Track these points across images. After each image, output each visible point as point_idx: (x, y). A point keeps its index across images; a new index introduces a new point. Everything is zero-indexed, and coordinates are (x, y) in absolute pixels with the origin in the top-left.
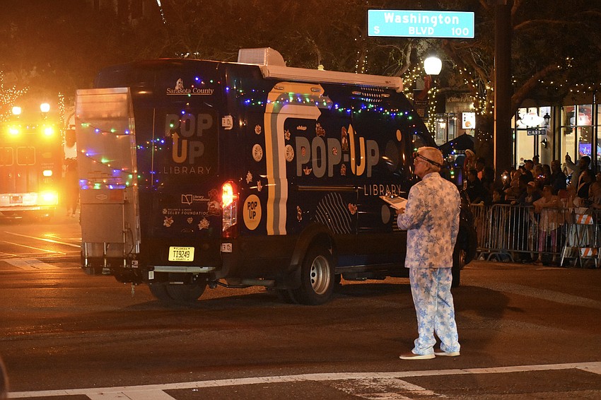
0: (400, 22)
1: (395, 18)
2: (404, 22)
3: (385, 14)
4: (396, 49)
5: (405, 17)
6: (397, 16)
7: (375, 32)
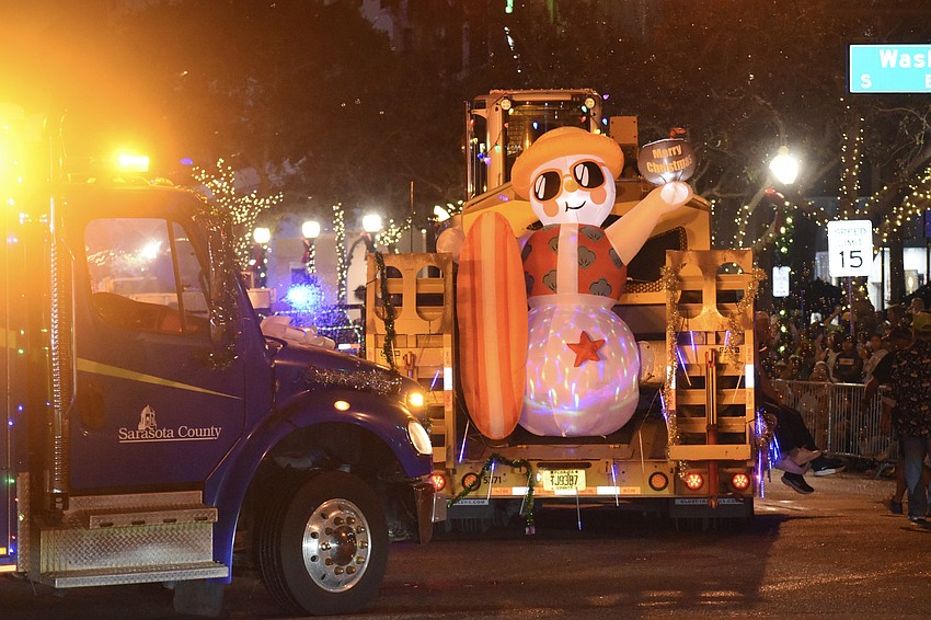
0: (908, 65)
1: (899, 58)
2: (916, 65)
3: (882, 52)
4: (911, 115)
5: (917, 57)
6: (903, 56)
7: (863, 85)
